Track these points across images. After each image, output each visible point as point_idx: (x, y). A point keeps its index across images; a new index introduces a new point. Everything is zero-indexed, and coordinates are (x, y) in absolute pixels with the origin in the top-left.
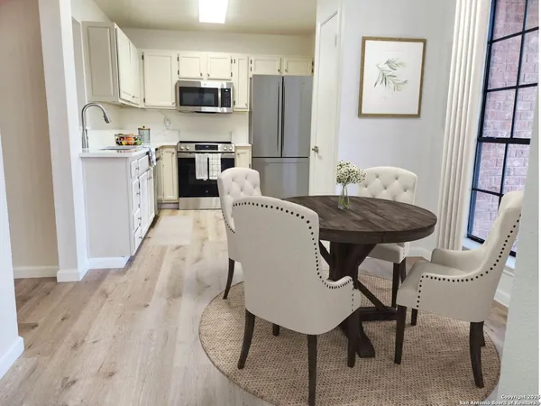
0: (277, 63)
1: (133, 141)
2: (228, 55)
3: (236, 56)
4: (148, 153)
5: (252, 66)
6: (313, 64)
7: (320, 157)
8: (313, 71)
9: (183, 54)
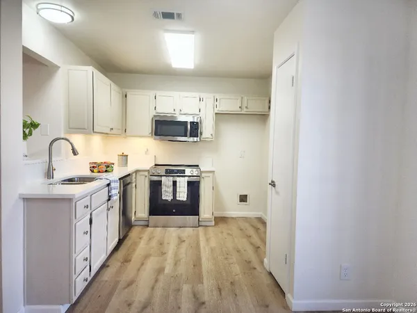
0: (239, 101)
1: (104, 170)
2: (197, 95)
3: (203, 95)
4: (108, 185)
5: (218, 103)
6: (270, 102)
7: (277, 193)
8: (269, 108)
9: (158, 93)
